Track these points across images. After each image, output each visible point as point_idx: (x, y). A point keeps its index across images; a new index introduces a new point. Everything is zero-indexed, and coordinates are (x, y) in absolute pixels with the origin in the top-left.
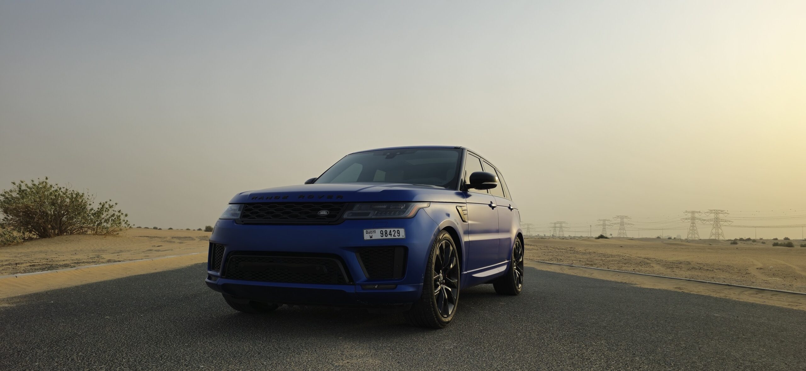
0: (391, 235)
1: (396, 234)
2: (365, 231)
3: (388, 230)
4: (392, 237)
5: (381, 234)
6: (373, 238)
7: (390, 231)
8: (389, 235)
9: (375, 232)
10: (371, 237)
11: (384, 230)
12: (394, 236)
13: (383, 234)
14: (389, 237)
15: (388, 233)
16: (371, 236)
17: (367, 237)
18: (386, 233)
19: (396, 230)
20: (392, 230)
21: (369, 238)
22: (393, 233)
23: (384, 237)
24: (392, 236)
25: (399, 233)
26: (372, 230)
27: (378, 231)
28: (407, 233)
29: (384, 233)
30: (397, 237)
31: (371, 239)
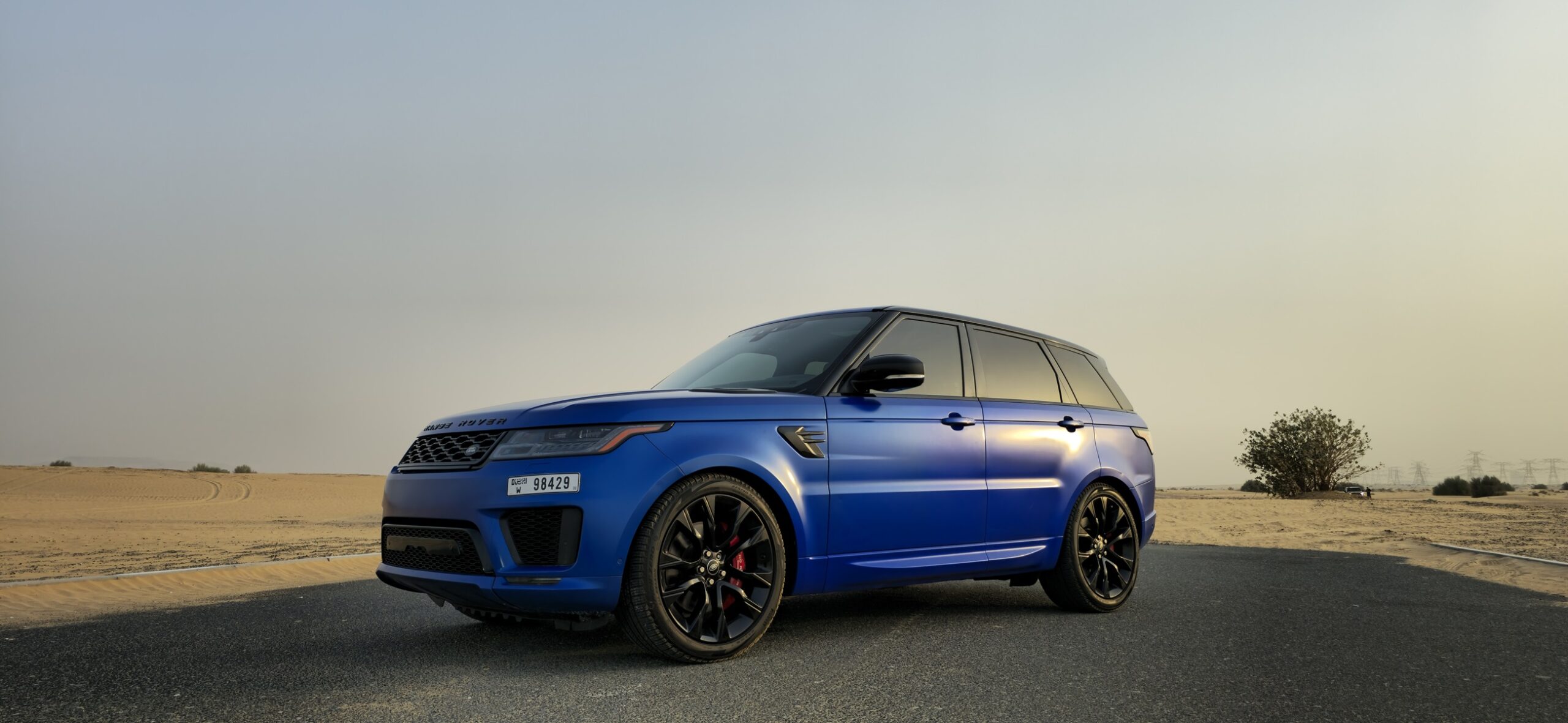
0: (552, 486)
1: (562, 485)
2: (510, 480)
3: (548, 477)
4: (554, 490)
5: (535, 484)
6: (522, 492)
7: (552, 479)
8: (549, 485)
9: (525, 481)
10: (518, 491)
11: (540, 477)
12: (557, 488)
13: (538, 485)
14: (548, 490)
15: (547, 484)
16: (519, 488)
17: (512, 491)
18: (544, 483)
19: (563, 476)
20: (555, 476)
21: (515, 493)
22: (556, 483)
23: (540, 491)
24: (554, 487)
25: (568, 483)
26: (521, 478)
27: (531, 479)
28: (583, 482)
29: (540, 483)
30: (563, 490)
31: (518, 494)
